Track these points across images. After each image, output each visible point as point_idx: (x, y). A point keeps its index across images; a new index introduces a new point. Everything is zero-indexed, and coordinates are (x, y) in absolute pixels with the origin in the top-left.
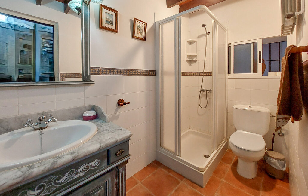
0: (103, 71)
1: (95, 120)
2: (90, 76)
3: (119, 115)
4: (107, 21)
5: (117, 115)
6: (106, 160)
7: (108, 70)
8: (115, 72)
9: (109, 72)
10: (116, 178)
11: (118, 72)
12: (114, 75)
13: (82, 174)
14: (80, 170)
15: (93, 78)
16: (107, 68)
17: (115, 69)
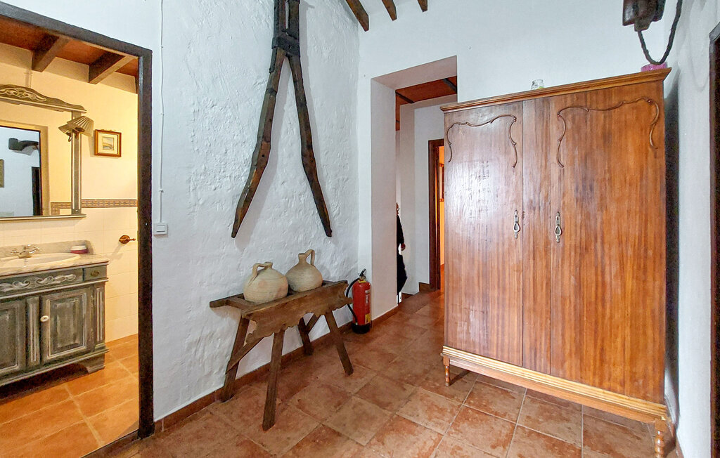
0: (98, 204)
1: (84, 255)
2: (80, 209)
3: (122, 254)
4: (104, 146)
5: (119, 253)
6: (81, 277)
7: (105, 202)
8: (116, 203)
10: (93, 295)
11: (122, 203)
12: (114, 206)
13: (59, 282)
14: (56, 278)
15: (84, 211)
16: (104, 200)
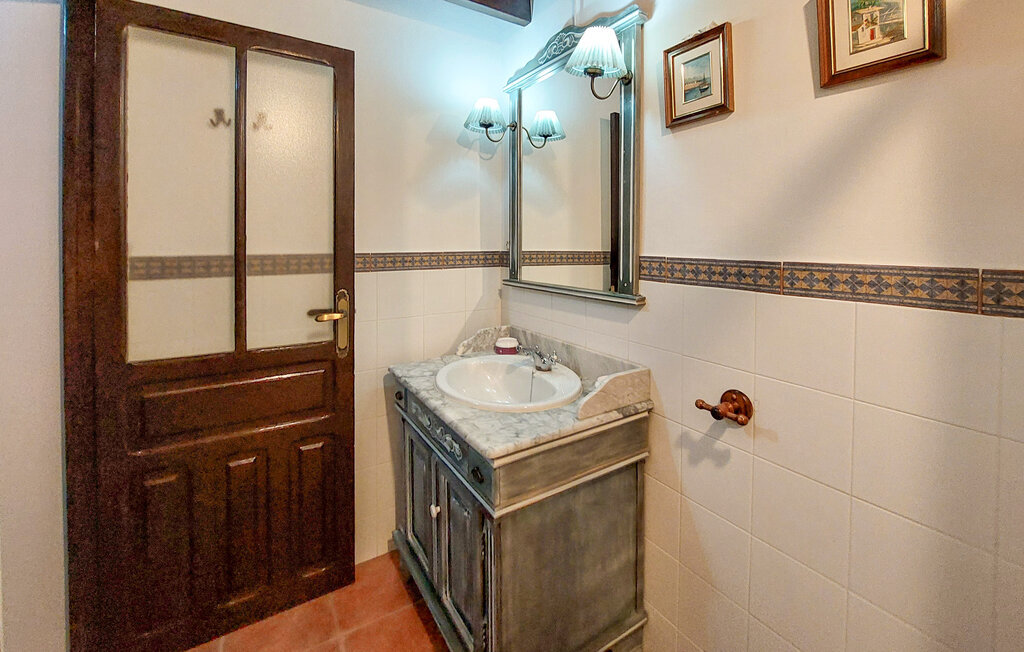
2: (637, 283)
7: (688, 267)
8: (714, 273)
9: (693, 271)
11: (730, 275)
12: (710, 283)
15: (645, 288)
16: (685, 259)
17: (715, 261)
